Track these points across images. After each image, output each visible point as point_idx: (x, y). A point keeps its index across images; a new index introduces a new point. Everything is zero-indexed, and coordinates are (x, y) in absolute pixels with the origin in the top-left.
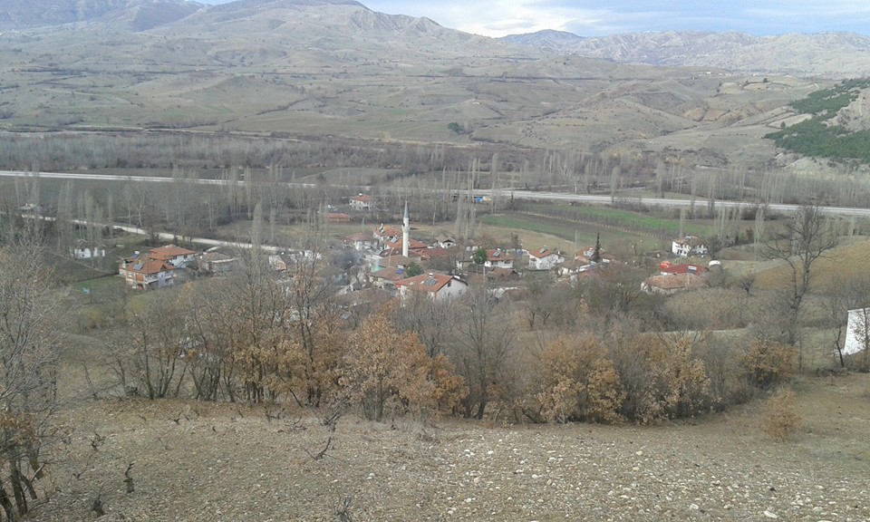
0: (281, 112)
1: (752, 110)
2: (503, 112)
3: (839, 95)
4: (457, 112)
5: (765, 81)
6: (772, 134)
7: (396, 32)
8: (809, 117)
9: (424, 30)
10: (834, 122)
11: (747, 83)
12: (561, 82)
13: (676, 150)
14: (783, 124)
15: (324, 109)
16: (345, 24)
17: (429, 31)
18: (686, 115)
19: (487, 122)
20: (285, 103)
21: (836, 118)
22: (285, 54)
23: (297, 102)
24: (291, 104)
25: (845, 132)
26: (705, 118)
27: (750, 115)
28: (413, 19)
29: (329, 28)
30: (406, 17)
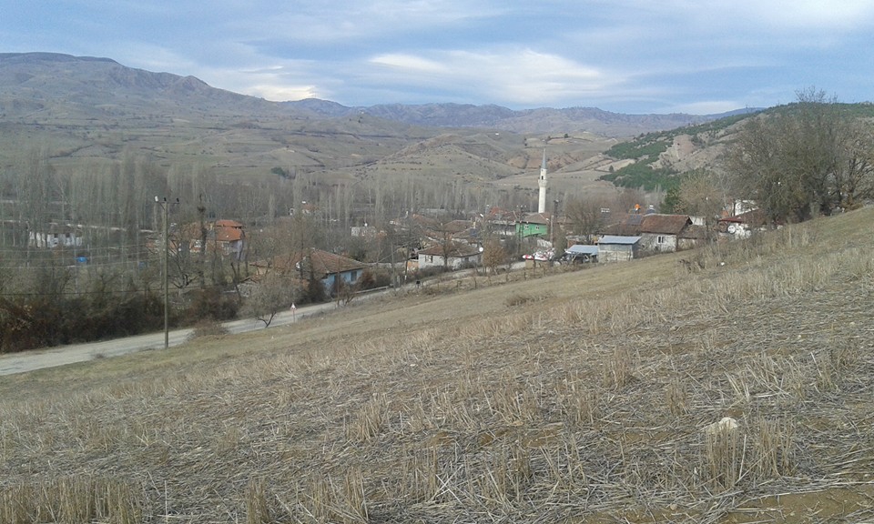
0: (64, 158)
1: (569, 159)
2: (322, 160)
3: (648, 144)
4: (274, 158)
5: (566, 136)
6: (606, 176)
7: (161, 90)
8: (632, 161)
9: (193, 89)
10: (657, 165)
11: (550, 139)
12: (361, 138)
13: (527, 189)
14: (611, 168)
15: (117, 154)
16: (103, 79)
17: (198, 90)
18: (509, 162)
19: (312, 169)
20: (67, 149)
21: (658, 161)
22: (42, 107)
23: (80, 148)
24: (74, 151)
25: (674, 173)
26: (528, 166)
27: (568, 163)
28: (179, 77)
29: (85, 83)
30: (171, 75)
